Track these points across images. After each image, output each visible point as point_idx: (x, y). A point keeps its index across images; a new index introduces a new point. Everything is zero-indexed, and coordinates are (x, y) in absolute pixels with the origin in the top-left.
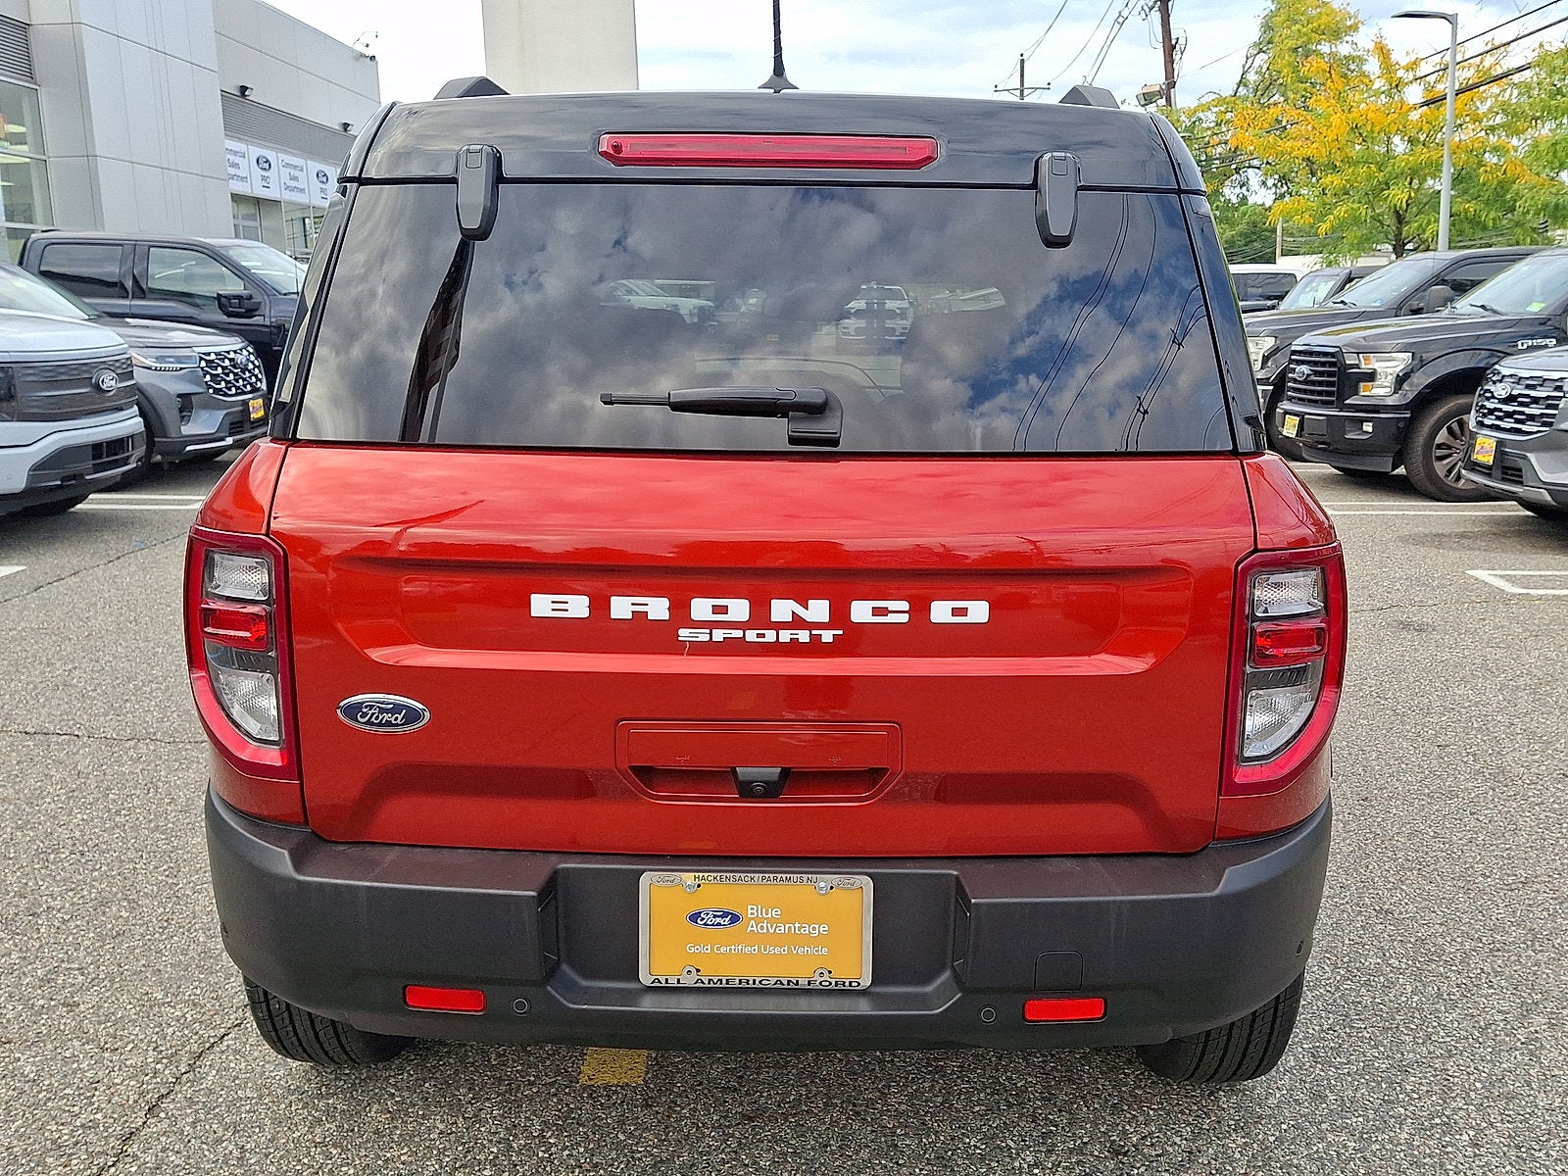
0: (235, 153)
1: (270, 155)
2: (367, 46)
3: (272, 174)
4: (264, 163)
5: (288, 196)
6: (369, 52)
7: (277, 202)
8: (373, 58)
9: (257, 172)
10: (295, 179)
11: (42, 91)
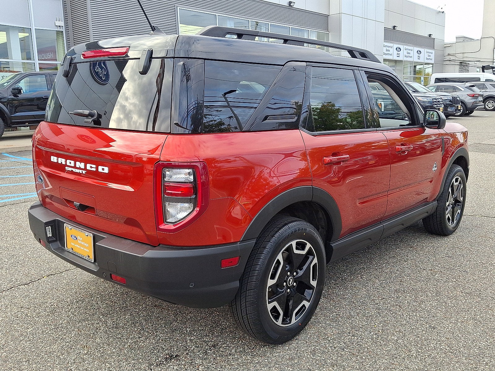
0: (389, 47)
1: (401, 47)
2: (442, 8)
3: (401, 52)
4: (399, 49)
5: (405, 59)
6: (442, 11)
7: (402, 61)
8: (443, 12)
9: (396, 52)
10: (409, 53)
11: (330, 34)
